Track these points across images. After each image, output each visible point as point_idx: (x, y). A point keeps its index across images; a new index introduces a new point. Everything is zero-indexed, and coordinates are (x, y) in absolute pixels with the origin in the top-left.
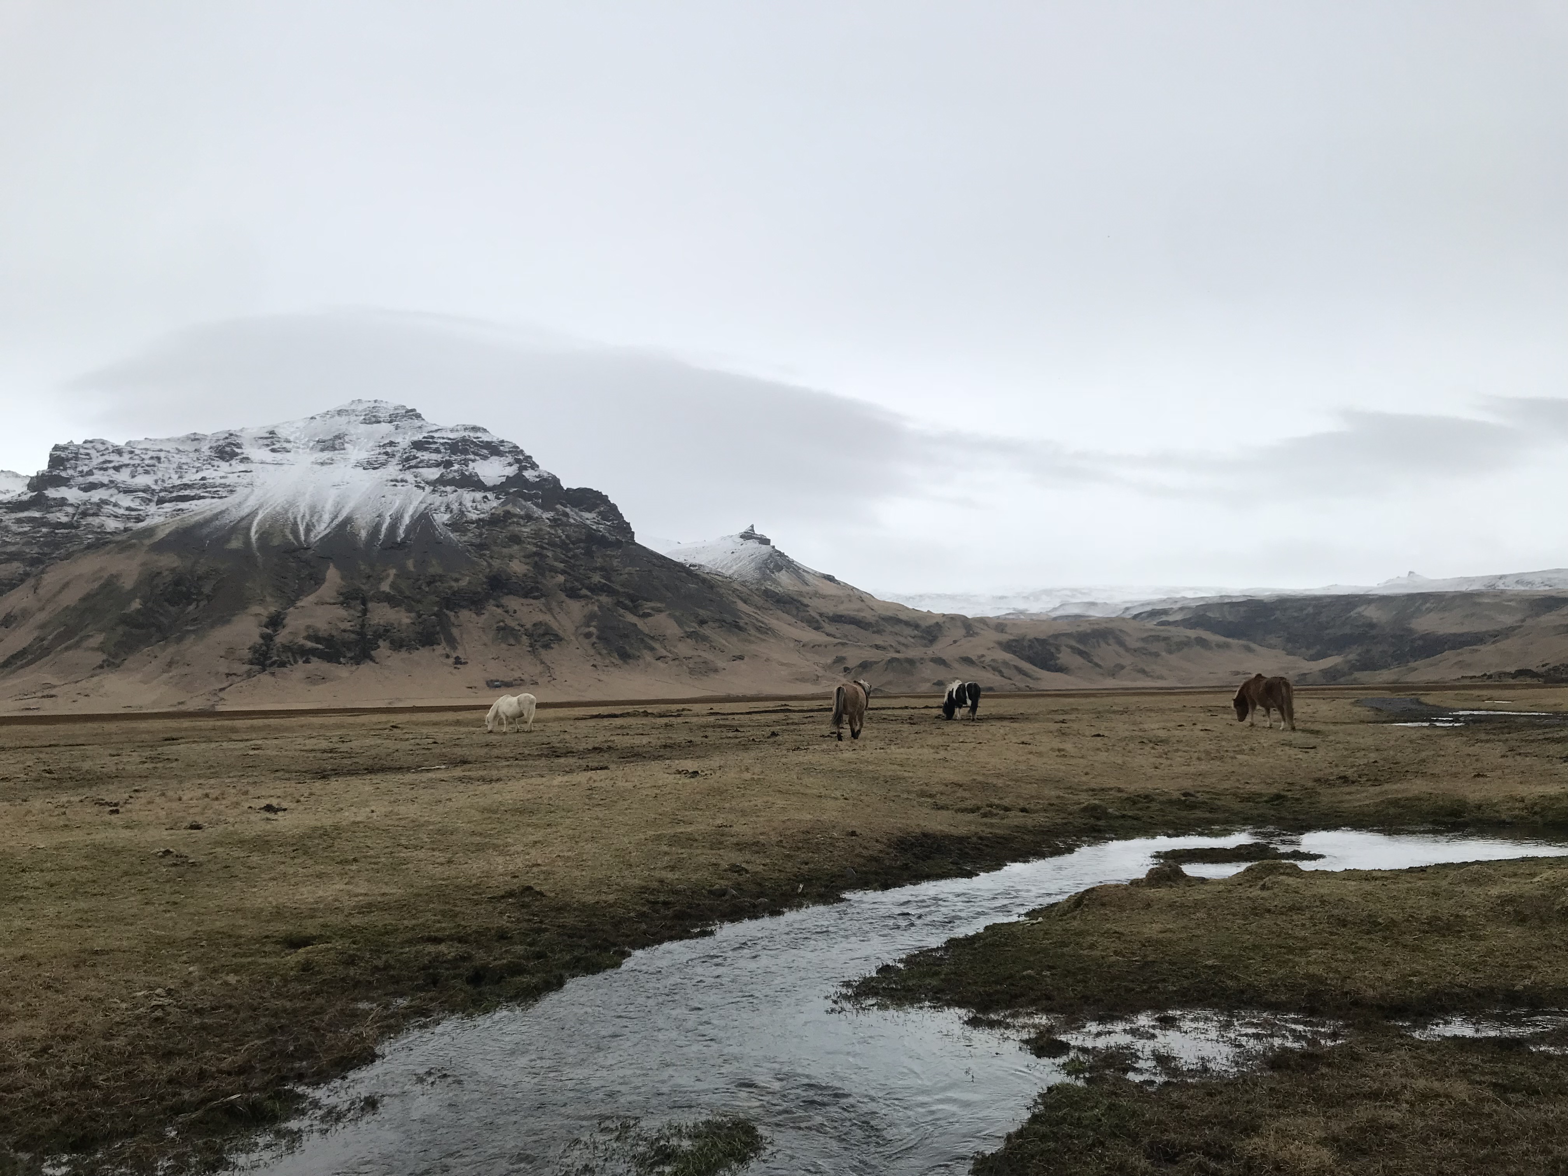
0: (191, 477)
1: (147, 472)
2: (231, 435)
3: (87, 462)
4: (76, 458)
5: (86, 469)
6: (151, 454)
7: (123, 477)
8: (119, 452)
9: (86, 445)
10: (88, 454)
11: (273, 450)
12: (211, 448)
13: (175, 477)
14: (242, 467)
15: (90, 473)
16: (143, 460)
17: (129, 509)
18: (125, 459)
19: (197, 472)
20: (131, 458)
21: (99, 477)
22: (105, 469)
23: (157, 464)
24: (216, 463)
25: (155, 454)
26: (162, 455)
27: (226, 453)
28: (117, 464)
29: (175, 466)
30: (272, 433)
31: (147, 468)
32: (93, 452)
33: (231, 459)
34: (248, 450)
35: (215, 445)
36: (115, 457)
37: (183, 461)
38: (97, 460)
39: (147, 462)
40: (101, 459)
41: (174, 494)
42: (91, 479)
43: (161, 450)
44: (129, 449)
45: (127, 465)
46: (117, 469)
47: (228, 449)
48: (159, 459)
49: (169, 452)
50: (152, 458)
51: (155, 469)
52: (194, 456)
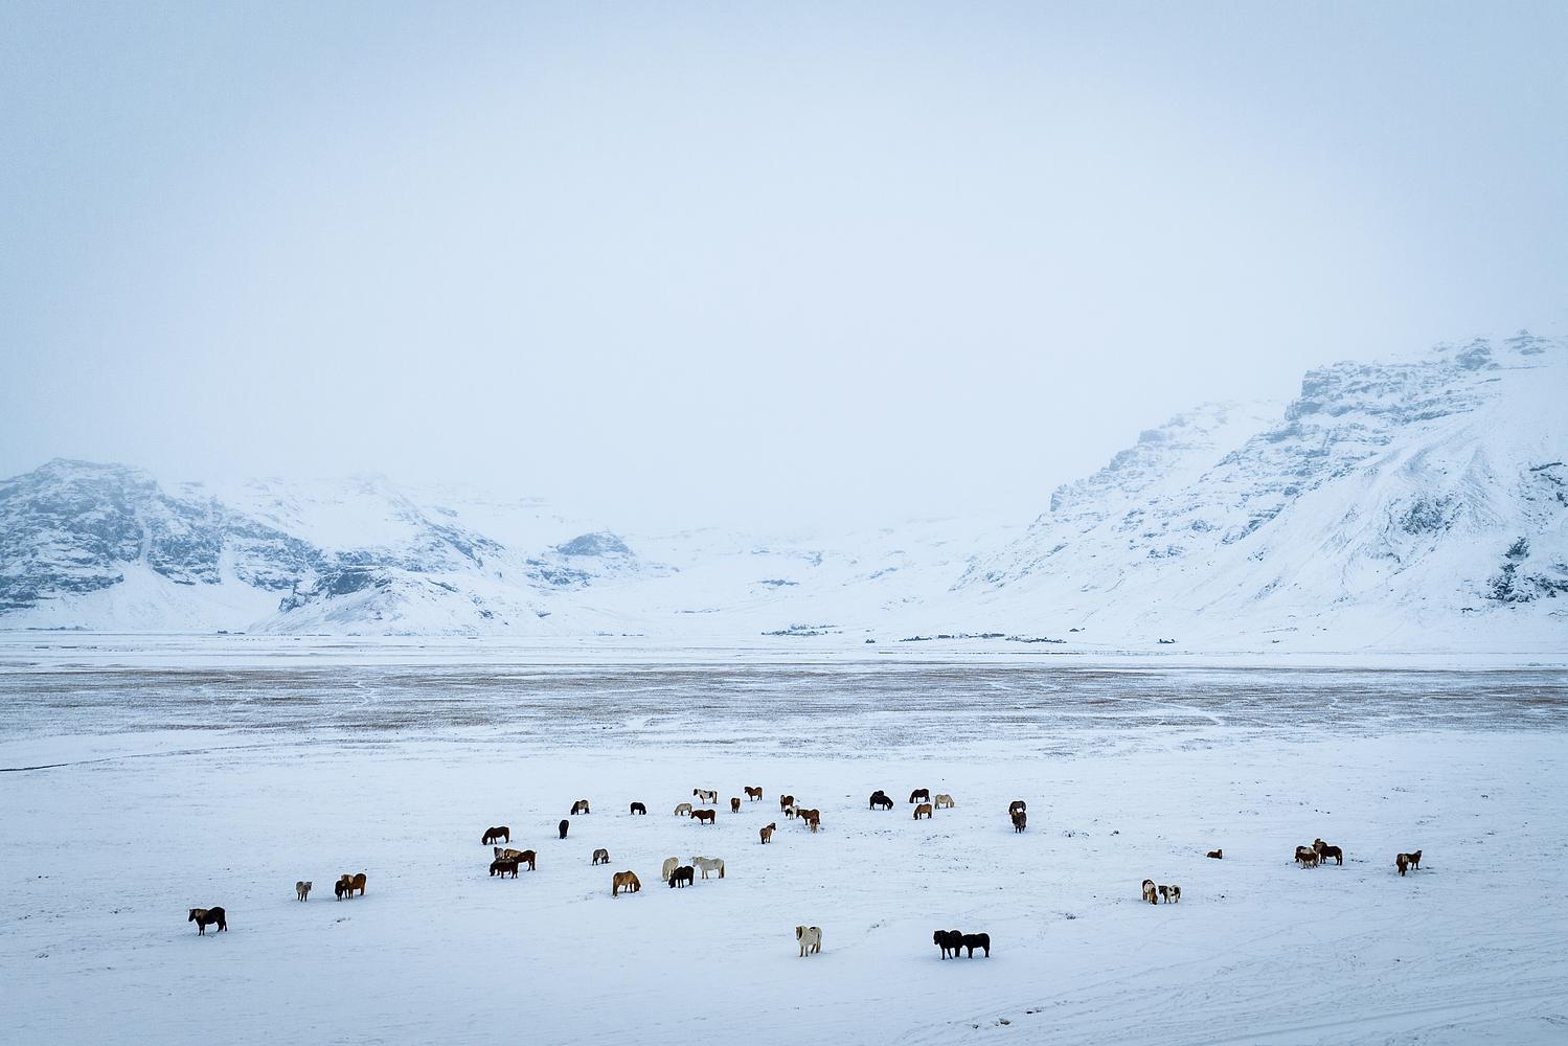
0: (1438, 392)
1: (1392, 390)
2: (1479, 340)
3: (1336, 386)
4: (1327, 383)
5: (1335, 393)
6: (1397, 370)
7: (1370, 399)
8: (1366, 372)
9: (1336, 369)
10: (1337, 378)
11: (1525, 353)
12: (1458, 357)
13: (1421, 392)
14: (1493, 374)
15: (1340, 396)
16: (1390, 377)
17: (1376, 432)
18: (1373, 379)
19: (1443, 385)
20: (1378, 377)
21: (1348, 400)
22: (1354, 391)
23: (1403, 380)
24: (1462, 374)
25: (1401, 370)
26: (1408, 370)
27: (1473, 361)
28: (1364, 385)
29: (1421, 380)
30: (1524, 332)
31: (1393, 386)
32: (1341, 374)
33: (1478, 367)
34: (1495, 356)
35: (1462, 353)
36: (1361, 378)
37: (1428, 374)
38: (1346, 382)
39: (1393, 380)
40: (1350, 381)
41: (1420, 412)
42: (1340, 403)
43: (1407, 365)
44: (1376, 367)
45: (1374, 385)
46: (1365, 390)
47: (1474, 357)
48: (1405, 375)
49: (1415, 366)
50: (1398, 375)
51: (1401, 386)
52: (1440, 367)
